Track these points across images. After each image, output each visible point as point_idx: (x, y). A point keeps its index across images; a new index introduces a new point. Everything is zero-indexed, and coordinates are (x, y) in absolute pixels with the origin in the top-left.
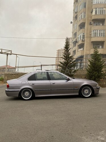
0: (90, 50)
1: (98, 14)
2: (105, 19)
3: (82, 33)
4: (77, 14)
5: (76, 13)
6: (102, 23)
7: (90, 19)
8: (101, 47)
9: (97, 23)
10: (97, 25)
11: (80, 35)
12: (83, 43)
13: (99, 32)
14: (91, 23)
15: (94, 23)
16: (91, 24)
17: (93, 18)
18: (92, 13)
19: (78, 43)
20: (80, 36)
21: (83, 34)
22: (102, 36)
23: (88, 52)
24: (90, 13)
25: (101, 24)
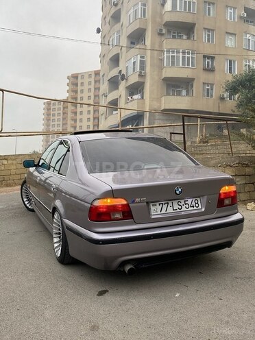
0: (159, 100)
1: (178, 10)
2: (195, 24)
3: (139, 56)
4: (118, 8)
5: (116, 5)
6: (187, 35)
7: (158, 19)
8: (184, 92)
9: (175, 33)
10: (174, 37)
11: (132, 61)
12: (141, 80)
13: (181, 55)
14: (161, 30)
15: (169, 32)
16: (161, 34)
17: (167, 18)
18: (163, 5)
19: (127, 80)
20: (134, 63)
21: (141, 57)
22: (188, 65)
23: (156, 105)
24: (159, 7)
25: (185, 37)
